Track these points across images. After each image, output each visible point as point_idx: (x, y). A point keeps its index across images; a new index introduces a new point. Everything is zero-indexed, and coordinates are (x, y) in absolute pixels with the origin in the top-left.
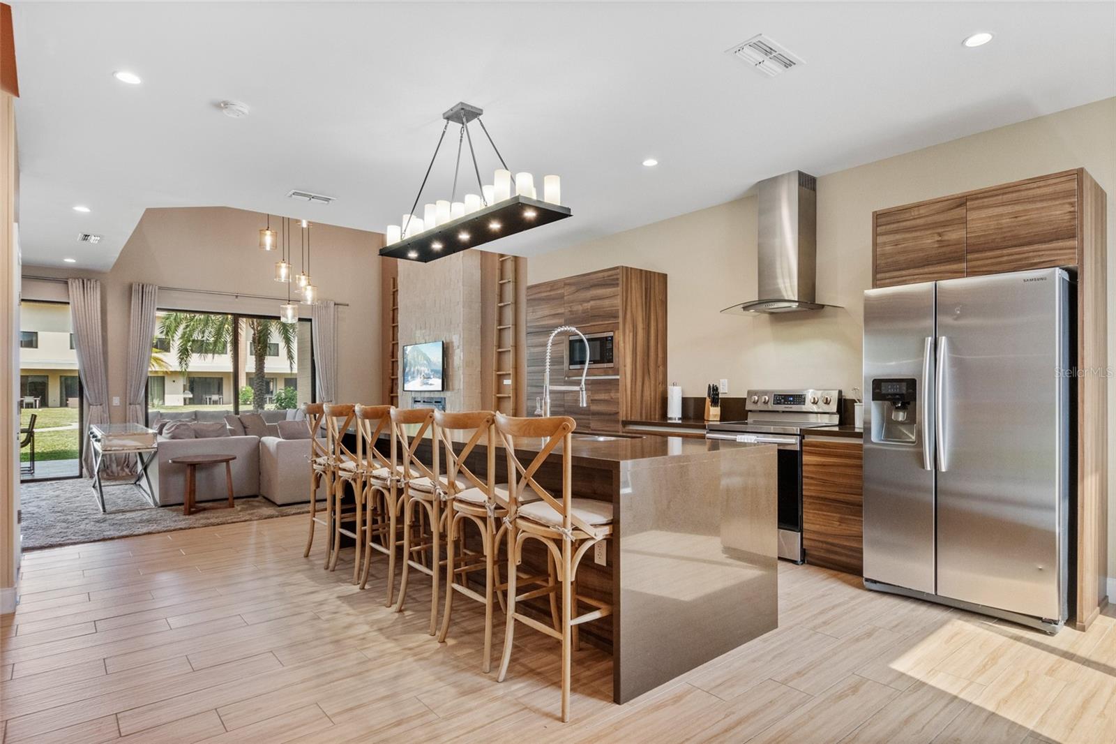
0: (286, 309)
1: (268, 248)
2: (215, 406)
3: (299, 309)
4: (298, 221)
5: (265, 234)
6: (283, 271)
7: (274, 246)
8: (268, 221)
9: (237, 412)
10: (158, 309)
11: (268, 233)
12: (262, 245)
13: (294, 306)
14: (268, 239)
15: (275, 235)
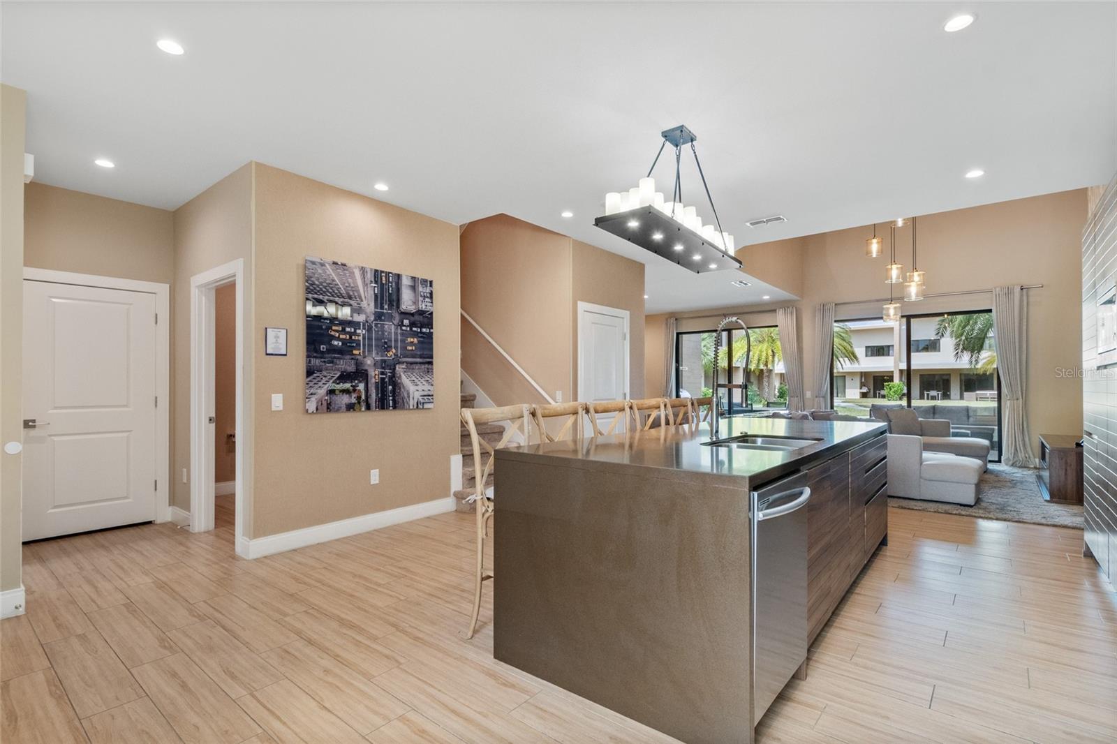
0: (888, 309)
1: (874, 255)
2: (882, 399)
3: (901, 308)
4: (894, 222)
5: (871, 243)
6: (895, 271)
7: (881, 251)
8: (874, 230)
9: (909, 405)
10: (835, 321)
11: (875, 241)
12: (868, 253)
13: (895, 305)
14: (875, 246)
15: (881, 243)
